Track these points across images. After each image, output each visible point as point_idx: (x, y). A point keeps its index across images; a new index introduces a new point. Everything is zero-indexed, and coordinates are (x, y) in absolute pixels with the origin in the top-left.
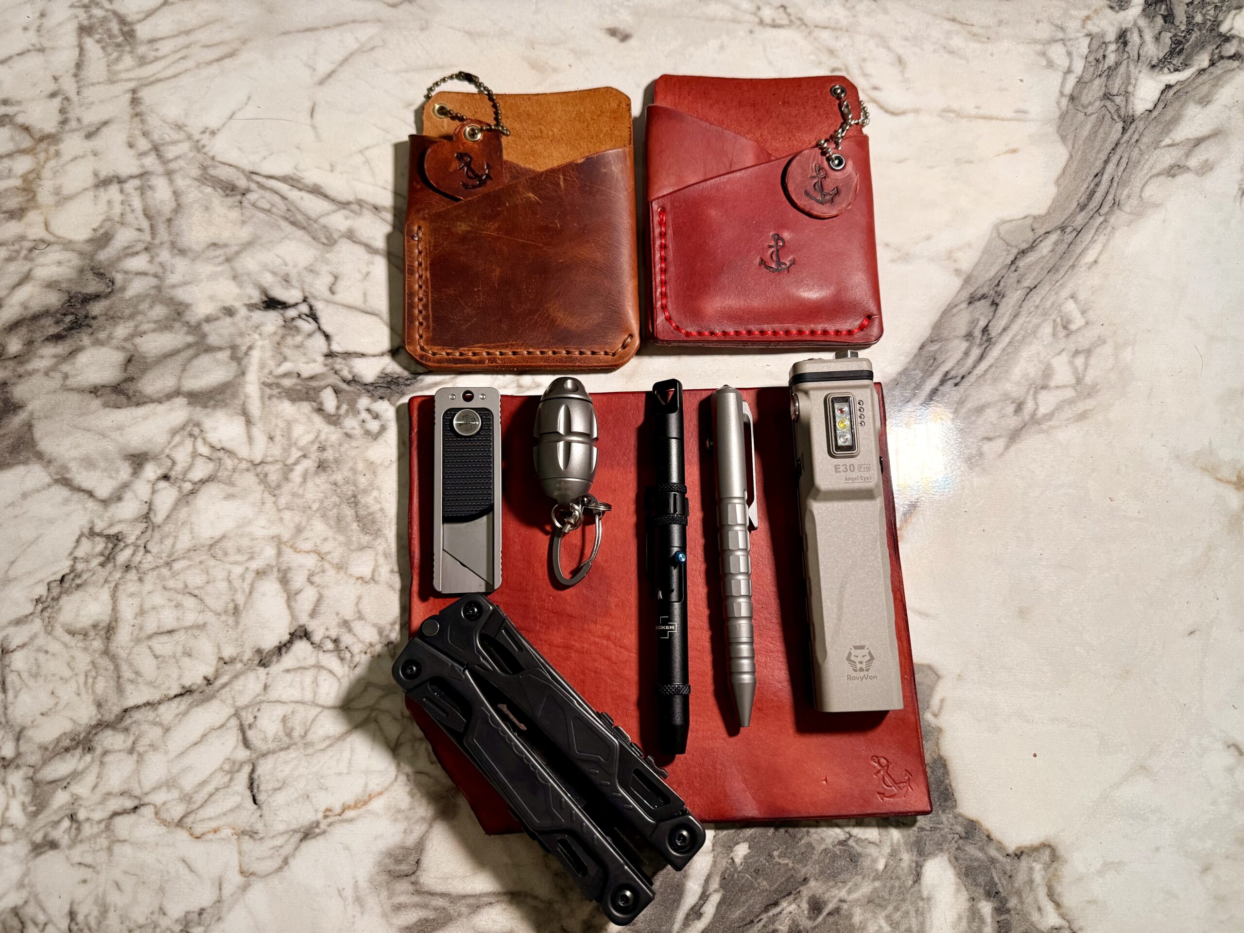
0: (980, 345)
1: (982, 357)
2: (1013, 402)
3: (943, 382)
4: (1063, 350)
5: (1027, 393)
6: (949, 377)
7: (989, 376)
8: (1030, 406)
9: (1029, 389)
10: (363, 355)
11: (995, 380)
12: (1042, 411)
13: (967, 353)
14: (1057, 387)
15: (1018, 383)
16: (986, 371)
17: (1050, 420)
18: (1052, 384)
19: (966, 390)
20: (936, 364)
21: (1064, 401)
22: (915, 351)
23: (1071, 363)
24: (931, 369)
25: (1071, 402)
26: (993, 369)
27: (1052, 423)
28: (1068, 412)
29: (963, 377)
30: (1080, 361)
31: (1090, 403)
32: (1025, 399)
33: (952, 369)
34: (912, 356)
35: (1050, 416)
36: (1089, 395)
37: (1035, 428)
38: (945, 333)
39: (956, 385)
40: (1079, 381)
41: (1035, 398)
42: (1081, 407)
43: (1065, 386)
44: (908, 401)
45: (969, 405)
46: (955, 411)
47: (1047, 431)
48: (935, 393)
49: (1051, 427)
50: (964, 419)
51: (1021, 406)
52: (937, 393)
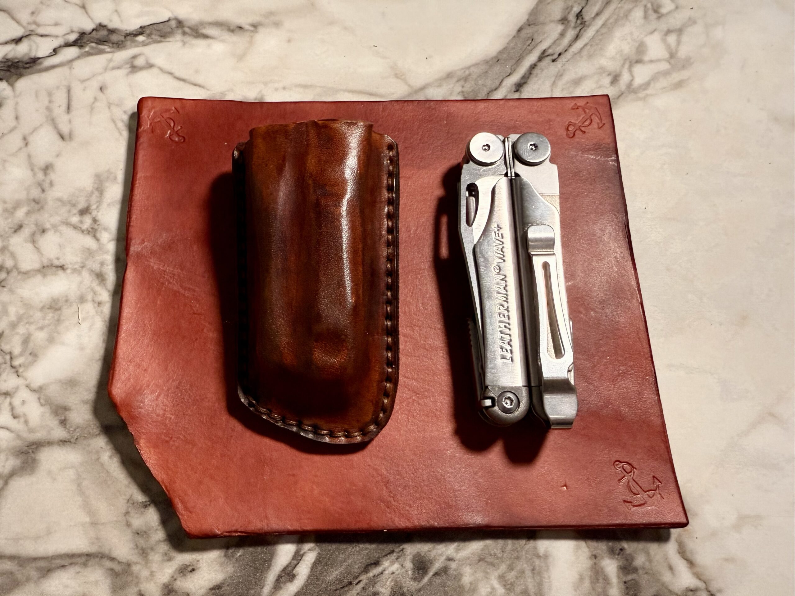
0: (575, 27)
1: (577, 37)
2: (609, 75)
3: (540, 59)
4: (655, 30)
5: (623, 65)
6: (546, 54)
7: (585, 53)
8: (625, 78)
9: (624, 64)
11: (590, 56)
12: (638, 81)
13: (562, 34)
14: (651, 61)
15: (613, 58)
16: (582, 49)
17: (644, 89)
18: (646, 58)
19: (564, 65)
20: (533, 43)
21: (658, 73)
22: (514, 33)
23: (664, 41)
24: (529, 48)
25: (666, 74)
26: (589, 47)
27: (649, 92)
28: (663, 82)
29: (560, 54)
30: (672, 39)
31: (684, 74)
32: (621, 72)
33: (549, 47)
34: (511, 37)
35: (647, 85)
36: (684, 67)
37: (632, 96)
38: (542, 19)
39: (554, 61)
40: (672, 55)
41: (630, 71)
42: (676, 77)
43: (659, 60)
44: (509, 75)
45: (567, 78)
46: (554, 84)
47: (644, 99)
48: (534, 68)
49: (647, 95)
50: (563, 90)
51: (618, 78)
52: (536, 68)
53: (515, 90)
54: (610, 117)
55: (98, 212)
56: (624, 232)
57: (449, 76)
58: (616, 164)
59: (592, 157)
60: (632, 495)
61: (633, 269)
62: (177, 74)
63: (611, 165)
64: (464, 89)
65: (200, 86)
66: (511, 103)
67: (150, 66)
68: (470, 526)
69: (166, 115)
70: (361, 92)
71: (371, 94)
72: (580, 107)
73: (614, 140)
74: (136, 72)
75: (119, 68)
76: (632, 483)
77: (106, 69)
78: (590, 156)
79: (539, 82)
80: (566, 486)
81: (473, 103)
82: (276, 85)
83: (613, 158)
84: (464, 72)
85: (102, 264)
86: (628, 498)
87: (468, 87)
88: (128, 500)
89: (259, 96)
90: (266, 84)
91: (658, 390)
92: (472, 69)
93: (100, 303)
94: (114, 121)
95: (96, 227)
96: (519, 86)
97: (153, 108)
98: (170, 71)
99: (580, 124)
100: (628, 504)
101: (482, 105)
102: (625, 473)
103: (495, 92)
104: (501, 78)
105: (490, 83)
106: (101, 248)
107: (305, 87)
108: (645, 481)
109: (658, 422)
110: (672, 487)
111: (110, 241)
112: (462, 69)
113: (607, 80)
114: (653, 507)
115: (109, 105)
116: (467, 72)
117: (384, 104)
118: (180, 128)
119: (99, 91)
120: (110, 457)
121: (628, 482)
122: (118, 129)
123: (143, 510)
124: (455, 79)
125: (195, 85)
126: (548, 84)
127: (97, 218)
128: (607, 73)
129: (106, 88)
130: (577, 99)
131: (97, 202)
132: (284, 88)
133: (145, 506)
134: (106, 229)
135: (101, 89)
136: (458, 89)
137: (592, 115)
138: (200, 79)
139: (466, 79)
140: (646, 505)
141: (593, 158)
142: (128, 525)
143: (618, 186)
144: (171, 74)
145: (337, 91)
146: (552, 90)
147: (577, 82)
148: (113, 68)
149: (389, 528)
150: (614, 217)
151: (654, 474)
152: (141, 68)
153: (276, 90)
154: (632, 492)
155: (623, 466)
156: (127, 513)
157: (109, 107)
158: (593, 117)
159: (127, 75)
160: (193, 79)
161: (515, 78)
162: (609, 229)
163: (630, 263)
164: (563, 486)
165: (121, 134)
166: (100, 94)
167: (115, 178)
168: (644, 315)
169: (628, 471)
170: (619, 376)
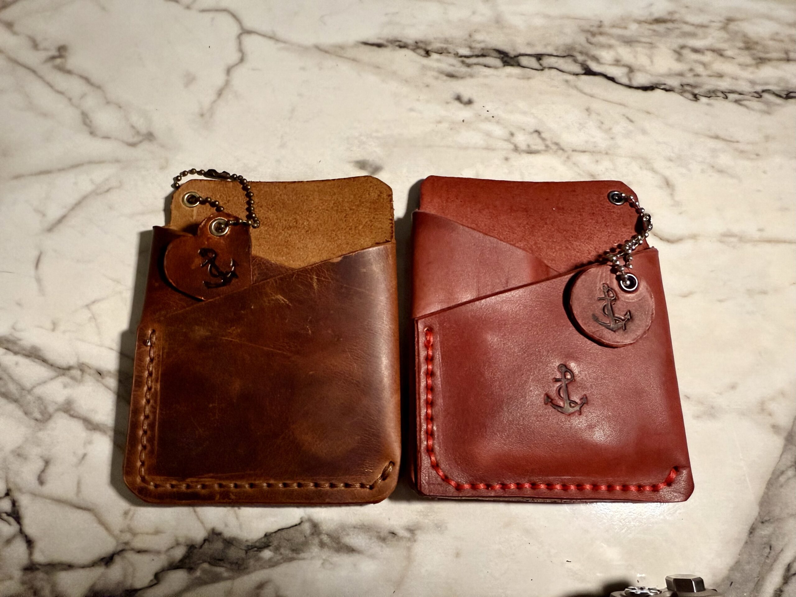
10: (70, 567)
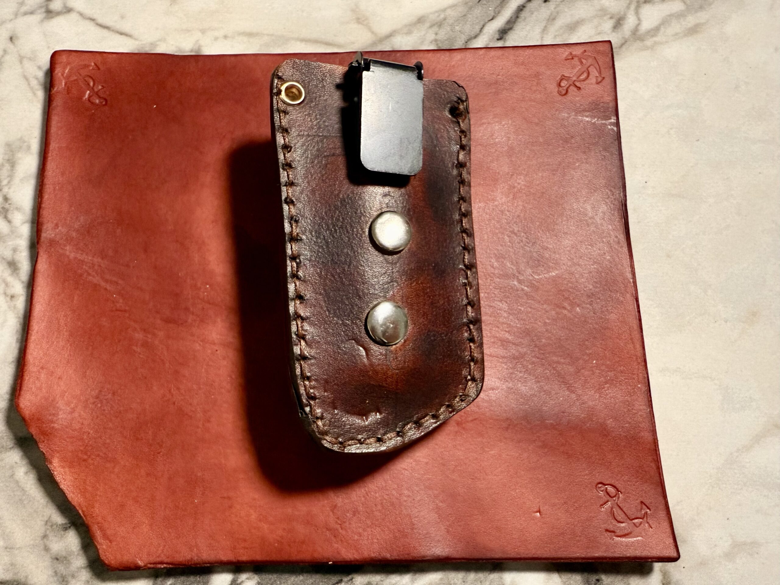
2: (611, 18)
5: (628, 7)
8: (631, 21)
9: (630, 4)
12: (646, 25)
14: (663, 1)
17: (653, 36)
21: (671, 16)
25: (679, 16)
27: (657, 39)
28: (676, 27)
31: (702, 17)
32: (625, 15)
35: (655, 31)
36: (701, 8)
37: (638, 44)
41: (637, 13)
42: (691, 20)
44: (492, 19)
45: (560, 22)
46: (545, 30)
47: (652, 48)
48: (521, 10)
49: (656, 43)
50: (555, 37)
51: (621, 22)
52: (525, 9)
53: (499, 38)
54: (612, 69)
55: (9, 188)
56: (620, 211)
57: (420, 20)
58: (615, 129)
59: (587, 119)
60: (615, 522)
61: (628, 257)
62: (100, 21)
63: (609, 129)
64: (439, 37)
65: (126, 35)
66: (493, 53)
67: (68, 10)
68: (428, 558)
69: (84, 72)
70: (316, 42)
71: (328, 44)
72: (576, 56)
73: (614, 98)
74: (52, 18)
75: (32, 13)
76: (616, 510)
77: (16, 15)
78: (585, 118)
79: (528, 28)
80: (539, 511)
81: (447, 53)
82: (216, 34)
83: (613, 121)
84: (439, 16)
85: (15, 250)
86: (611, 528)
87: (443, 34)
88: (47, 521)
89: (196, 47)
90: (203, 31)
91: (651, 401)
92: (449, 12)
93: (12, 297)
94: (26, 78)
95: (7, 206)
96: (503, 33)
97: (68, 63)
98: (91, 16)
99: (574, 78)
100: (609, 534)
101: (458, 56)
102: (609, 498)
103: (474, 41)
104: (482, 23)
105: (469, 29)
106: (13, 231)
107: (250, 35)
108: (632, 507)
109: (650, 438)
110: (662, 514)
111: (24, 223)
112: (436, 12)
113: (608, 25)
114: (640, 538)
115: (21, 59)
116: (442, 16)
117: (342, 55)
118: (100, 87)
119: (9, 41)
120: (26, 473)
121: (612, 508)
122: (32, 89)
123: (63, 533)
124: (427, 25)
125: (121, 34)
126: (538, 30)
127: (8, 196)
128: (609, 16)
129: (17, 38)
130: (573, 47)
131: (9, 176)
132: (226, 37)
133: (65, 529)
134: (18, 209)
135: (11, 39)
136: (431, 36)
137: (589, 67)
138: (126, 27)
139: (440, 24)
140: (631, 535)
141: (588, 121)
142: (47, 549)
143: (616, 157)
144: (92, 20)
145: (286, 40)
146: (542, 38)
147: (573, 27)
148: (25, 14)
149: (334, 560)
150: (609, 193)
151: (641, 499)
152: (58, 14)
153: (216, 39)
154: (615, 519)
155: (606, 489)
156: (45, 536)
157: (21, 62)
158: (590, 69)
159: (42, 21)
160: (119, 26)
161: (499, 22)
162: (604, 208)
163: (625, 249)
164: (537, 512)
165: (35, 94)
166: (11, 46)
167: (29, 147)
168: (639, 312)
169: (612, 495)
170: (606, 383)
